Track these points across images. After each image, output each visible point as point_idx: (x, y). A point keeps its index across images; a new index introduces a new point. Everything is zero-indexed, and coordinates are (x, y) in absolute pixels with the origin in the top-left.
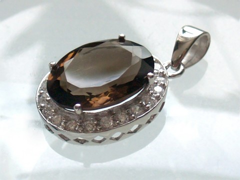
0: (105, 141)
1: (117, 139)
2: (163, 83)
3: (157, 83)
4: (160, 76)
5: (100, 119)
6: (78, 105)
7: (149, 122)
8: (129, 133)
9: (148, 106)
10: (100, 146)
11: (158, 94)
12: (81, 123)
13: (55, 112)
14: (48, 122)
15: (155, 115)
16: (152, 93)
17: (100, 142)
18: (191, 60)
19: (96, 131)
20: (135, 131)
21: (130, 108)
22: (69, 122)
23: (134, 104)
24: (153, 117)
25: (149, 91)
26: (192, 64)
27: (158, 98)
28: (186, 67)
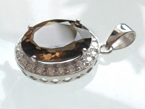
0: (48, 82)
1: (56, 83)
2: (94, 56)
3: (90, 55)
4: (94, 51)
5: (48, 68)
6: (35, 56)
7: (79, 77)
8: (63, 81)
9: (79, 68)
10: (45, 84)
11: (88, 62)
12: (35, 67)
13: (23, 56)
14: (17, 61)
15: (83, 74)
16: (84, 61)
17: (45, 82)
18: (121, 45)
19: (42, 75)
20: (68, 81)
21: (68, 66)
22: (29, 65)
23: (71, 64)
24: (82, 75)
25: (83, 59)
26: (120, 48)
27: (87, 65)
28: (114, 49)
